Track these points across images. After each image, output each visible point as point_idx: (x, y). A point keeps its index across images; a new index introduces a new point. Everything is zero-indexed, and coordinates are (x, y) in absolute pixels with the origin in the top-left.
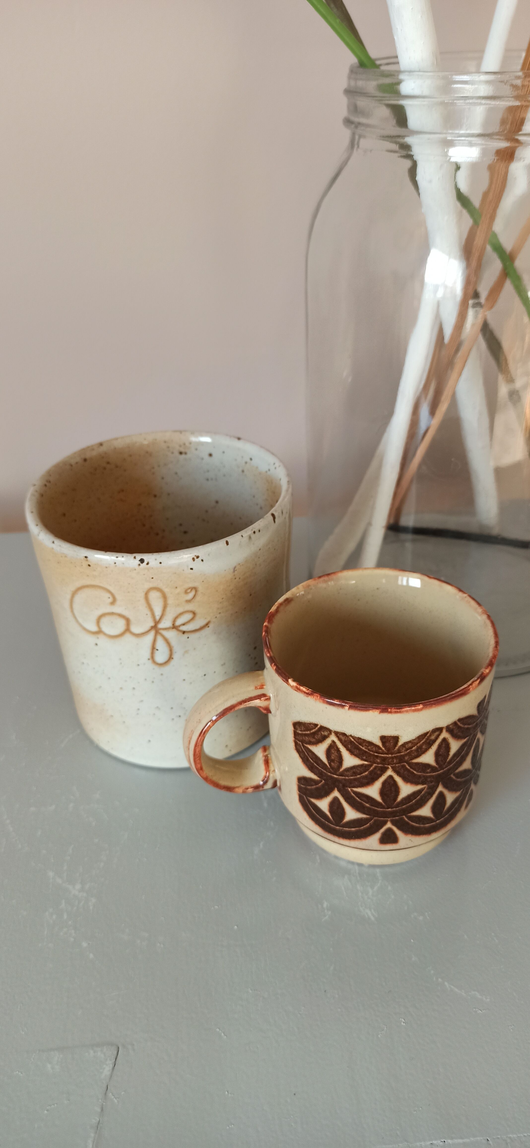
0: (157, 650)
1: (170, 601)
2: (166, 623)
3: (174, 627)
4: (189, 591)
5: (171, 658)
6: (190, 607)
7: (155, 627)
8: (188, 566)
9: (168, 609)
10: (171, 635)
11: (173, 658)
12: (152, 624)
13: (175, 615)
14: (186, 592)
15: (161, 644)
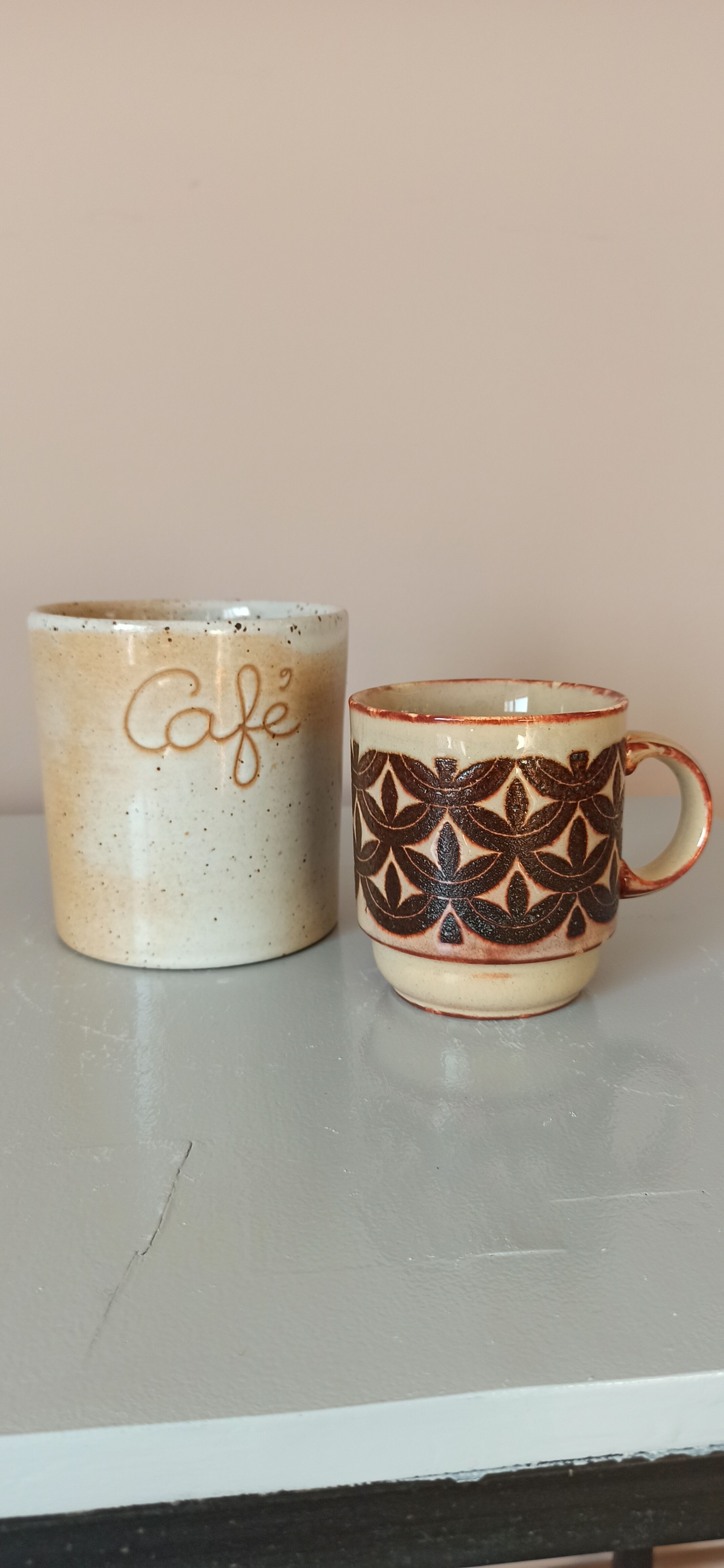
0: (242, 762)
1: (264, 687)
2: (255, 721)
3: (265, 727)
4: (284, 673)
5: (256, 775)
6: (283, 698)
7: (242, 727)
8: (286, 638)
9: (261, 698)
10: (259, 737)
11: (259, 776)
12: (238, 720)
13: (266, 708)
14: (282, 676)
15: (247, 754)
